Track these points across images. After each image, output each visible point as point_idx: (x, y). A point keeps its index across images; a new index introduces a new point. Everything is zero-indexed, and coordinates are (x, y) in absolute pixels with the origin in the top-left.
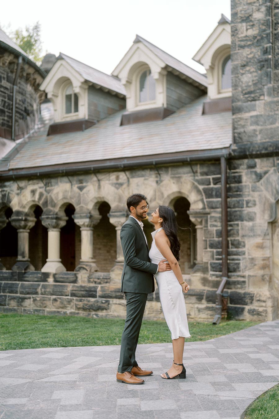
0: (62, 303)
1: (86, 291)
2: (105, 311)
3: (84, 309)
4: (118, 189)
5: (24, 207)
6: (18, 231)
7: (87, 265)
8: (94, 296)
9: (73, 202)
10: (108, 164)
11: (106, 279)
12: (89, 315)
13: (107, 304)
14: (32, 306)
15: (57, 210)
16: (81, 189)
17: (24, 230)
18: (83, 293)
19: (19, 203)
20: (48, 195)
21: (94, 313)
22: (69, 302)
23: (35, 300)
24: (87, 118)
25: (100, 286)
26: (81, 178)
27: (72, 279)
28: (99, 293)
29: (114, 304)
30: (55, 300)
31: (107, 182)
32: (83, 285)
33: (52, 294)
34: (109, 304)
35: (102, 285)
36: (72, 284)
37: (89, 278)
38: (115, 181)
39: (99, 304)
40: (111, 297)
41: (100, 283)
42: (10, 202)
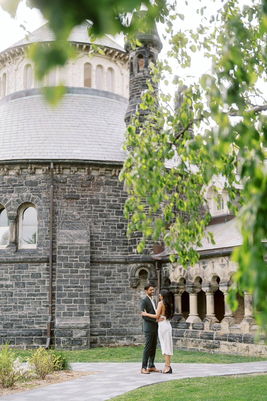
0: (196, 343)
1: (208, 335)
2: (218, 349)
3: (207, 348)
4: (223, 268)
5: (176, 280)
6: (174, 295)
7: (209, 318)
8: (212, 339)
9: (201, 276)
10: (216, 252)
11: (219, 327)
12: (210, 351)
13: (218, 344)
14: (181, 345)
15: (193, 281)
16: (204, 268)
17: (178, 295)
18: (206, 336)
19: (174, 277)
20: (188, 272)
21: (212, 350)
22: (200, 342)
23: (182, 341)
24: (229, 213)
25: (215, 332)
26: (204, 260)
27: (201, 327)
28: (214, 337)
29: (222, 344)
30: (192, 341)
31: (217, 263)
32: (207, 331)
33: (191, 337)
34: (220, 344)
35: (217, 332)
36: (202, 331)
37: (210, 326)
38: (221, 263)
39: (215, 344)
40: (220, 340)
41: (216, 330)
42: (169, 276)
